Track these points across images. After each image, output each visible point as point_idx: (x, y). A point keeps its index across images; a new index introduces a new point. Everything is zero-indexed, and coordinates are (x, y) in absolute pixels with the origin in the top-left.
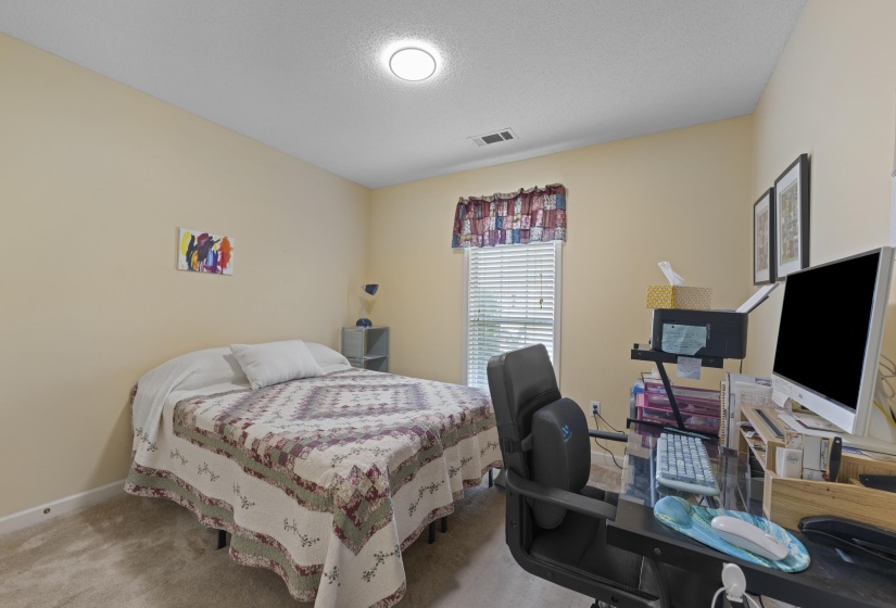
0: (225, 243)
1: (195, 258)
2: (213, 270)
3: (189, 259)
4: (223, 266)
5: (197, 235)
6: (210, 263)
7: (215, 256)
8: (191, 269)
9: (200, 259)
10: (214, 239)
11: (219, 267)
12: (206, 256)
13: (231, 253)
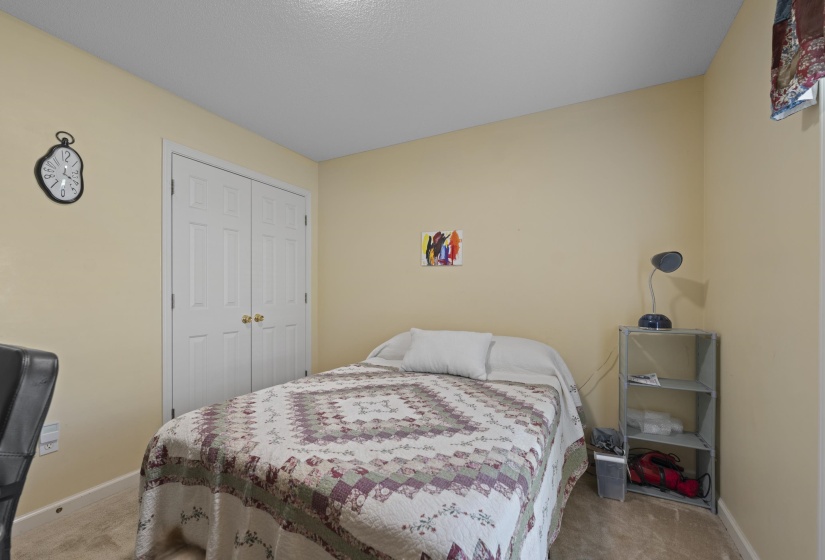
0: (455, 235)
1: (432, 255)
2: (445, 262)
3: (428, 257)
4: (453, 257)
5: (433, 235)
6: (443, 257)
7: (447, 250)
8: (429, 264)
9: (436, 255)
10: (446, 236)
11: (450, 260)
12: (439, 251)
13: (460, 244)
